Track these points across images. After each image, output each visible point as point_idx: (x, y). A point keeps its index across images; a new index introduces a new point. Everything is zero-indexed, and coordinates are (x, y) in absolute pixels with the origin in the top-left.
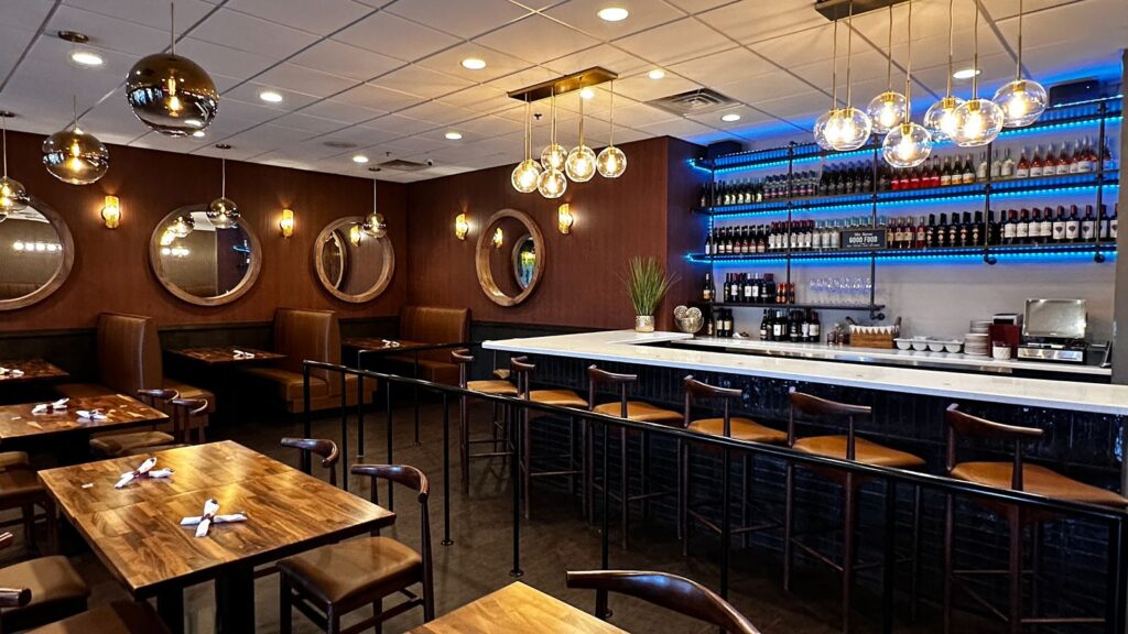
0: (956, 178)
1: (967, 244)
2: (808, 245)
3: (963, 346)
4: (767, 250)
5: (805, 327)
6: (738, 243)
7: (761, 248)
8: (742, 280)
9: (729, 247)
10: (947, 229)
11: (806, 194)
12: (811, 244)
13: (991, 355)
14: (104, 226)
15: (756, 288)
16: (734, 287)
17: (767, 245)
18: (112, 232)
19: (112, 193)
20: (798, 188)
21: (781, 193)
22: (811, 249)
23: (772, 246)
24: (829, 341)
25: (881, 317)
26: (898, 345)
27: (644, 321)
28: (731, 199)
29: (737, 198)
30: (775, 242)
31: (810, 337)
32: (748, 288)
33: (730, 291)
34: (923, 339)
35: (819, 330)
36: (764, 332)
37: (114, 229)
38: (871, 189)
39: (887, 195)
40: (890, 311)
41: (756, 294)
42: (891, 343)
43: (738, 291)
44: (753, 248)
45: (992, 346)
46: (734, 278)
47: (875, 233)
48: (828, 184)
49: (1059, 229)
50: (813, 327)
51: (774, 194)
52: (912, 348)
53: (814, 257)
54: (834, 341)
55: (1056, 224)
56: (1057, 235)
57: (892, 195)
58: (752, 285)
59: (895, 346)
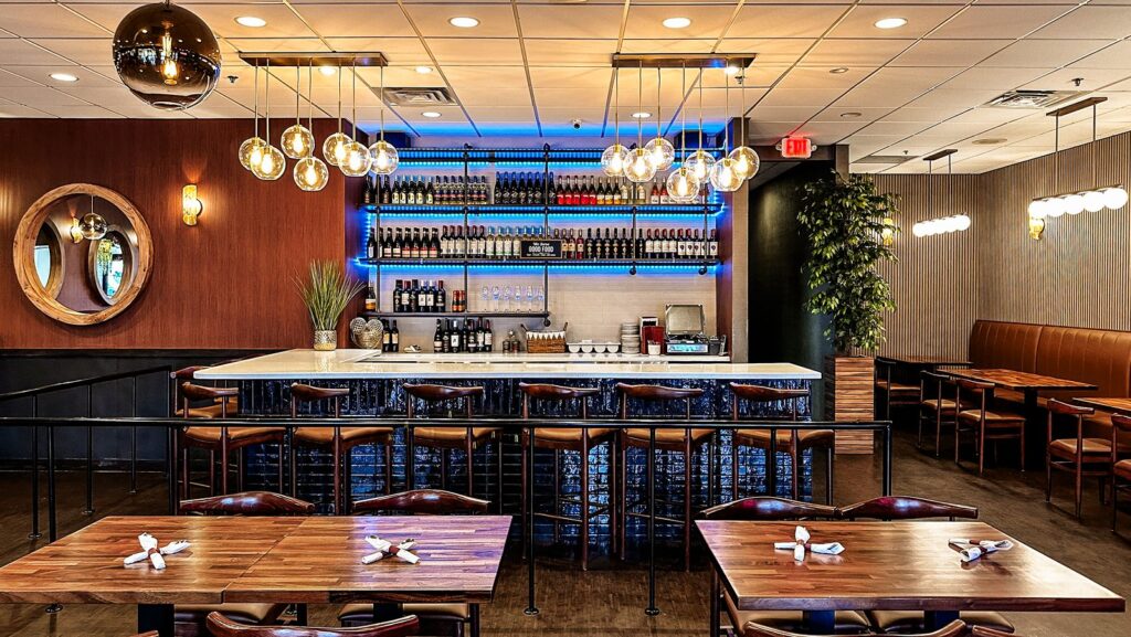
0: (609, 197)
1: (618, 257)
2: (482, 252)
3: (620, 347)
4: (439, 256)
5: (480, 337)
6: (407, 247)
7: (434, 253)
8: (414, 288)
9: (397, 250)
10: (603, 242)
11: (479, 200)
12: (485, 251)
13: (647, 352)
15: (431, 296)
16: (405, 296)
17: (440, 250)
20: (472, 193)
21: (453, 196)
22: (485, 256)
23: (444, 252)
24: (504, 349)
25: (548, 324)
26: (570, 348)
27: (325, 337)
28: (400, 197)
29: (408, 197)
30: (447, 246)
31: (486, 346)
32: (421, 296)
33: (400, 300)
34: (589, 342)
35: (492, 339)
36: (438, 344)
38: (542, 201)
39: (554, 208)
40: (555, 317)
41: (431, 303)
42: (563, 347)
43: (410, 300)
44: (424, 253)
45: (647, 344)
46: (404, 286)
47: (551, 244)
48: (503, 192)
49: (682, 247)
50: (488, 336)
51: (445, 196)
52: (581, 351)
53: (497, 264)
54: (509, 349)
55: (680, 244)
56: (680, 252)
57: (559, 208)
58: (427, 293)
59: (567, 350)
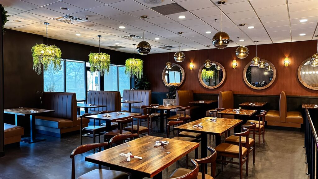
14: (284, 67)
18: (287, 68)
19: (287, 56)
37: (287, 67)
